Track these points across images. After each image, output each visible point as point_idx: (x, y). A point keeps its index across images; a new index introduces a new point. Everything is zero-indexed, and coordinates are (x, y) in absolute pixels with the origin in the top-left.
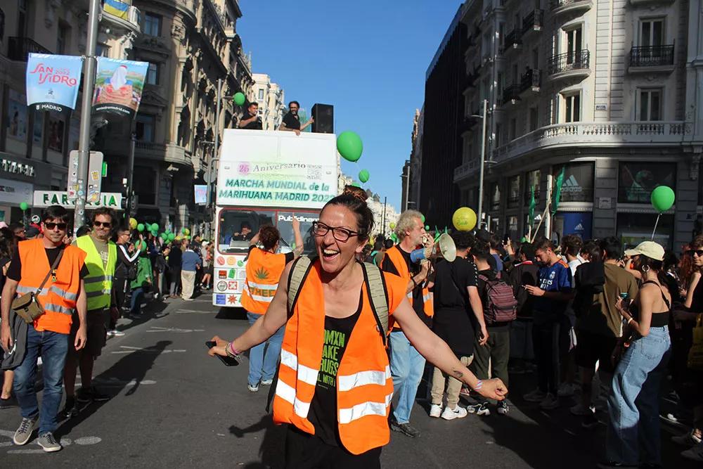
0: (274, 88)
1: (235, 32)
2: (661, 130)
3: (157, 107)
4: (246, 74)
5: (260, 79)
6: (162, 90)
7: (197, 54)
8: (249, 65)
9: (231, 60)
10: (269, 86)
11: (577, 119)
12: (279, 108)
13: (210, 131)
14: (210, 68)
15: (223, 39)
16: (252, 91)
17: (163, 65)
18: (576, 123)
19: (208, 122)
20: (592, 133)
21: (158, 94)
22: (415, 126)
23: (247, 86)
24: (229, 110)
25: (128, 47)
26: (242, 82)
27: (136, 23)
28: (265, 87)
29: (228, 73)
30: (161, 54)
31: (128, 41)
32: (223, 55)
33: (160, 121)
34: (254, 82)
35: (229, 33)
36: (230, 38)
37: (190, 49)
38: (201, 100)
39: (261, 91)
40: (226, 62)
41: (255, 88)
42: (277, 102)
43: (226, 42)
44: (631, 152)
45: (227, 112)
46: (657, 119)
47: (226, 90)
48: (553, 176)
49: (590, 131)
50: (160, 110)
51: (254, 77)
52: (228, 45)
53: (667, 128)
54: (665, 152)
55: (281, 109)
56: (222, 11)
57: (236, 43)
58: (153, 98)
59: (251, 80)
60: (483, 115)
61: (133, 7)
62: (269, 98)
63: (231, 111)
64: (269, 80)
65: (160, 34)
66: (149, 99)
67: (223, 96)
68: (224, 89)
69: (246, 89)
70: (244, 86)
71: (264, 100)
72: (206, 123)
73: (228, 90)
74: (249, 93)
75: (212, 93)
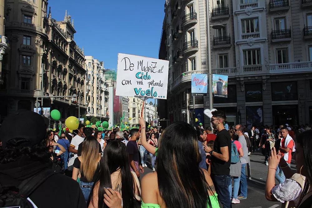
0: (96, 62)
1: (71, 39)
2: (228, 71)
3: (30, 75)
4: (81, 56)
5: (88, 58)
6: (32, 68)
7: (50, 51)
8: (83, 52)
9: (71, 51)
10: (93, 61)
11: (195, 69)
12: (99, 70)
13: (61, 83)
14: (59, 56)
15: (66, 43)
16: (85, 64)
17: (32, 57)
21: (30, 69)
23: (82, 61)
24: (71, 73)
25: (2, 53)
26: (79, 60)
27: (5, 43)
28: (91, 61)
29: (69, 57)
30: (31, 52)
31: (2, 50)
32: (67, 50)
33: (32, 80)
34: (86, 60)
35: (69, 40)
36: (69, 42)
37: (46, 49)
38: (54, 70)
39: (90, 63)
40: (68, 53)
41: (87, 62)
42: (98, 67)
43: (68, 44)
45: (70, 74)
46: (227, 67)
48: (189, 94)
50: (32, 76)
51: (86, 58)
52: (68, 45)
54: (230, 80)
55: (102, 70)
56: (65, 31)
57: (73, 44)
58: (28, 71)
59: (83, 59)
61: (3, 37)
62: (94, 66)
63: (73, 73)
64: (93, 58)
65: (30, 44)
66: (26, 72)
67: (67, 67)
68: (68, 64)
69: (82, 63)
70: (80, 62)
71: (91, 67)
72: (58, 79)
73: (69, 65)
74: (83, 64)
75: (60, 67)
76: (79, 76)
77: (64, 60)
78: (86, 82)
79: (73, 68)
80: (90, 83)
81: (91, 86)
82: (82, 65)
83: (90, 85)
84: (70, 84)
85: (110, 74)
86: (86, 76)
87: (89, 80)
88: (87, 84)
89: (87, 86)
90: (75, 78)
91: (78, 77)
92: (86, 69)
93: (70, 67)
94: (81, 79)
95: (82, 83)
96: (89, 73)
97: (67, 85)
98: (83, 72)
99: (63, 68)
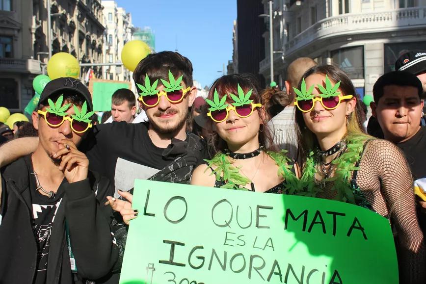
0: (121, 12)
2: (417, 15)
3: (13, 29)
4: (95, 1)
5: (108, 5)
6: (17, 15)
10: (116, 10)
11: (347, 11)
12: (126, 28)
16: (102, 15)
18: (347, 14)
19: (63, 41)
20: (360, 21)
21: (12, 18)
22: (234, 34)
23: (98, 11)
24: (82, 30)
26: (93, 7)
28: (113, 11)
29: (78, 1)
33: (16, 40)
34: (103, 8)
38: (54, 22)
39: (110, 15)
41: (105, 12)
42: (124, 22)
44: (393, 35)
45: (80, 32)
46: (413, 6)
47: (77, 14)
49: (358, 20)
50: (16, 32)
51: (103, 4)
53: (421, 13)
54: (420, 33)
55: (129, 28)
58: (8, 22)
59: (100, 6)
60: (269, 14)
62: (117, 20)
63: (84, 31)
64: (116, 5)
66: (5, 23)
67: (75, 19)
68: (76, 13)
69: (97, 13)
70: (94, 10)
71: (113, 21)
72: (60, 41)
73: (79, 15)
74: (100, 16)
75: (64, 17)
76: (94, 37)
77: (69, 5)
78: (105, 48)
79: (85, 21)
80: (112, 51)
81: (114, 55)
82: (98, 17)
83: (112, 54)
84: (81, 51)
85: (141, 35)
86: (105, 38)
87: (110, 45)
88: (108, 52)
89: (108, 56)
90: (88, 40)
91: (92, 39)
92: (104, 25)
93: (80, 20)
94: (97, 41)
95: (99, 51)
96: (110, 31)
97: (76, 51)
98: (100, 30)
99: (69, 20)
